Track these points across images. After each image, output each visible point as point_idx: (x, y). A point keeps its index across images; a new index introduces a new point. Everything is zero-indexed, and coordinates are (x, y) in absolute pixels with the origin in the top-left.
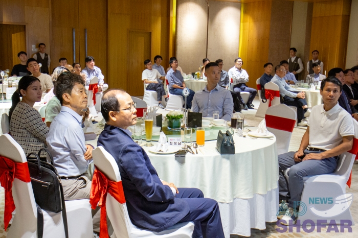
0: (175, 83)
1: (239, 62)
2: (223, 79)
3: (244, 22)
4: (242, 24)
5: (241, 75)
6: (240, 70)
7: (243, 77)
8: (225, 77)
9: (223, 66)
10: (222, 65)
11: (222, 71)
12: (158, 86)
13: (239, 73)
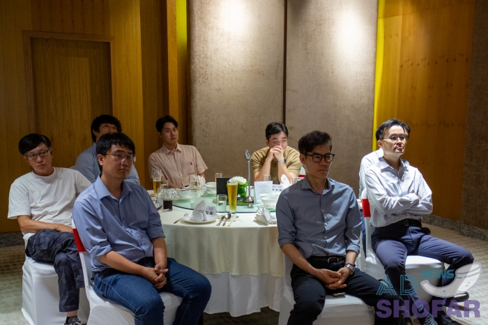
0: (115, 247)
1: (394, 137)
2: (333, 222)
3: (386, 16)
4: (381, 22)
5: (404, 186)
6: (396, 168)
7: (412, 197)
8: (342, 210)
9: (333, 163)
10: (326, 156)
11: (327, 185)
12: (59, 246)
13: (395, 181)
